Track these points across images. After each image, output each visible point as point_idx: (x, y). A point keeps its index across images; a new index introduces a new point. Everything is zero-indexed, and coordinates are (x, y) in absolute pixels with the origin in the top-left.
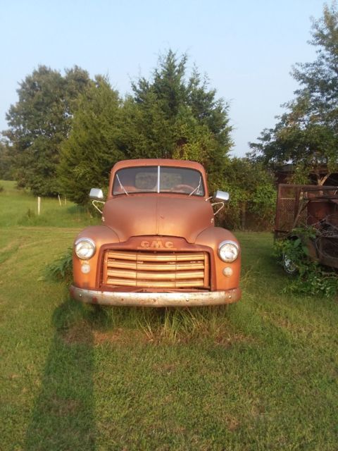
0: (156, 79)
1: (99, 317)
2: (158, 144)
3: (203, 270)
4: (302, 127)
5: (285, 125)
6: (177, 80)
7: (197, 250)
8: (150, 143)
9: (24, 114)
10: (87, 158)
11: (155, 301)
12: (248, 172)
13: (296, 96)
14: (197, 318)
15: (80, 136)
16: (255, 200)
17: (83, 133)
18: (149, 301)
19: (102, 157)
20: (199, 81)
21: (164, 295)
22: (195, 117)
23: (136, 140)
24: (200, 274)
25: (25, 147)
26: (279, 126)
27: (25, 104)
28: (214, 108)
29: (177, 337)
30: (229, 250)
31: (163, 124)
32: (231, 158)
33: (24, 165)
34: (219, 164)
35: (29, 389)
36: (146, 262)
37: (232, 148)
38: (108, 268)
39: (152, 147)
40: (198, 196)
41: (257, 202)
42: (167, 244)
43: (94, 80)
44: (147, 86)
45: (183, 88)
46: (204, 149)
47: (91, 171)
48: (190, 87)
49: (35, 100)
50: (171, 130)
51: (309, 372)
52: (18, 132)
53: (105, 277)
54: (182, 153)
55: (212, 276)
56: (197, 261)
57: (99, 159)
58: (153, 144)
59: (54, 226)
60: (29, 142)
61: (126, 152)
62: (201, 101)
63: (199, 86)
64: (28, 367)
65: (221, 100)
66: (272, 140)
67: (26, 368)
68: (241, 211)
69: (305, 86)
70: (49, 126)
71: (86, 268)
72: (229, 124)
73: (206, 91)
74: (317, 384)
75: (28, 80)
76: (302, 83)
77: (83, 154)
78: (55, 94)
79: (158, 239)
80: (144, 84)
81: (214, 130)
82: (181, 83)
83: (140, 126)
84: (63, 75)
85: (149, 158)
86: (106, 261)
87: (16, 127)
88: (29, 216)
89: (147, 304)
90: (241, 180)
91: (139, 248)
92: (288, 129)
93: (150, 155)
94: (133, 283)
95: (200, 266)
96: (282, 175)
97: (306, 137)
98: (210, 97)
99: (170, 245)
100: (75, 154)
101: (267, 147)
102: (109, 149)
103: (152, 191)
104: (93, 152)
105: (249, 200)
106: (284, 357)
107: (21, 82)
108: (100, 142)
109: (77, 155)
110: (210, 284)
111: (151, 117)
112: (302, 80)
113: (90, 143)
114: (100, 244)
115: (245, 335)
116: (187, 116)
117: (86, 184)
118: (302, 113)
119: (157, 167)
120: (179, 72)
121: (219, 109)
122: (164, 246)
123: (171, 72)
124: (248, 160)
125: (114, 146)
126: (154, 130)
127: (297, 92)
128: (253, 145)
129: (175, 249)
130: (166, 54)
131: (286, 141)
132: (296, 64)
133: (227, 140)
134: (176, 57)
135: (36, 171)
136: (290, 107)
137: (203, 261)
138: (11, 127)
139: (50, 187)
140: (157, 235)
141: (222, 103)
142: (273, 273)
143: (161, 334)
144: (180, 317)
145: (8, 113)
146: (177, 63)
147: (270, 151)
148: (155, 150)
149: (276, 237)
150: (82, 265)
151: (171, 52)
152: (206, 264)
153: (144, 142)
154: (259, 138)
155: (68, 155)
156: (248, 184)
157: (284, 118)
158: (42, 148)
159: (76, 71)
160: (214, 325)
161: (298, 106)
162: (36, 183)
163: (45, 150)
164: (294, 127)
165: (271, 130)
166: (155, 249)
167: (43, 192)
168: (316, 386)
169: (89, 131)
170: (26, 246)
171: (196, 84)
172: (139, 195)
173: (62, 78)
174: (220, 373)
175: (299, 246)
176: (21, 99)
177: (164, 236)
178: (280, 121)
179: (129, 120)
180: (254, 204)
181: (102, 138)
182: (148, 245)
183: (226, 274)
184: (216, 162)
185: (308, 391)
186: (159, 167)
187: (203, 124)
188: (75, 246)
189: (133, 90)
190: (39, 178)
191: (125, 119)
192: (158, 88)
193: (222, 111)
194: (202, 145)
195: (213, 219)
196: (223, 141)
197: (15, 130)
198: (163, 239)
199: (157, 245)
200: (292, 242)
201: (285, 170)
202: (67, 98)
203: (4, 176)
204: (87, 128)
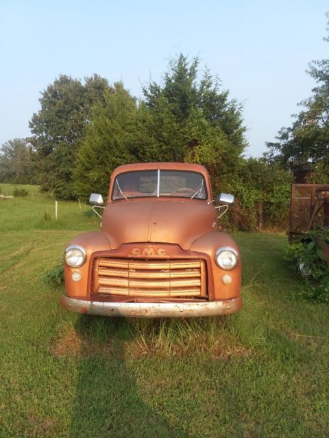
0: (167, 83)
1: (91, 327)
2: (169, 147)
3: (199, 278)
4: (321, 124)
5: (302, 123)
6: (189, 84)
7: (192, 257)
8: (161, 146)
9: (47, 122)
10: (102, 163)
11: (146, 311)
12: (264, 172)
13: (314, 93)
14: (195, 329)
15: (95, 141)
16: (272, 201)
17: (97, 138)
18: (140, 312)
19: (115, 161)
20: (211, 83)
21: (156, 306)
22: (206, 119)
23: (148, 144)
24: (197, 282)
25: (47, 153)
26: (296, 124)
27: (47, 112)
28: (227, 109)
29: (172, 349)
30: (227, 257)
31: (173, 127)
32: (246, 158)
33: (47, 171)
34: (232, 165)
35: (8, 406)
36: (138, 270)
37: (247, 148)
38: (100, 276)
39: (163, 151)
40: (199, 199)
41: (274, 202)
42: (160, 251)
43: (114, 87)
44: (159, 91)
45: (194, 91)
46: (217, 150)
47: (106, 175)
48: (202, 89)
49: (57, 108)
50: (182, 133)
51: (313, 392)
52: (42, 139)
53: (96, 286)
54: (193, 155)
55: (210, 284)
56: (193, 269)
57: (113, 164)
58: (164, 148)
59: (69, 229)
60: (51, 148)
61: (138, 156)
62: (213, 103)
63: (211, 89)
64: (11, 380)
65: (234, 101)
66: (290, 139)
67: (9, 381)
68: (258, 212)
69: (323, 83)
70: (71, 133)
71: (76, 277)
72: (242, 125)
73: (218, 93)
74: (322, 407)
75: (50, 89)
76: (320, 80)
77: (98, 159)
78: (75, 101)
79: (150, 246)
80: (155, 89)
81: (228, 132)
82: (193, 86)
83: (151, 129)
84: (83, 83)
85: (159, 161)
86: (97, 270)
87: (38, 135)
88: (46, 220)
89: (139, 314)
90: (257, 180)
91: (129, 256)
92: (306, 127)
93: (160, 159)
94: (125, 292)
95: (196, 274)
96: (301, 174)
97: (325, 134)
98: (222, 98)
99: (162, 252)
100: (90, 159)
101: (285, 146)
102: (122, 153)
103: (152, 195)
104: (107, 157)
105: (266, 200)
106: (287, 373)
107: (43, 92)
108: (114, 146)
109: (92, 160)
110: (207, 293)
111: (161, 120)
112: (319, 78)
113: (105, 149)
114: (90, 252)
115: (247, 349)
116: (198, 118)
117: (101, 187)
118: (320, 111)
119: (157, 170)
120: (190, 75)
121: (232, 110)
122: (157, 254)
123: (182, 75)
124: (265, 160)
125: (126, 151)
126: (164, 134)
127: (315, 90)
128: (270, 145)
129: (168, 257)
130: (177, 59)
131: (304, 139)
132: (313, 61)
133: (241, 140)
134: (187, 61)
135: (58, 176)
136: (307, 105)
137: (199, 268)
138: (34, 135)
139: (71, 191)
140: (149, 242)
141: (235, 104)
142: (287, 277)
143: (156, 346)
144: (176, 328)
145: (31, 121)
146: (188, 67)
147: (288, 150)
148: (166, 153)
149: (291, 239)
150: (73, 273)
151: (182, 56)
152: (203, 272)
153: (155, 146)
154: (277, 138)
155: (84, 160)
156: (265, 185)
157: (302, 116)
158: (64, 154)
159: (95, 79)
160: (212, 337)
161: (316, 103)
162: (58, 187)
163: (66, 155)
164: (312, 126)
165: (289, 129)
166: (147, 256)
167: (65, 195)
168: (320, 409)
169: (103, 136)
170: (37, 249)
171: (208, 86)
172: (138, 200)
173: (82, 87)
174: (214, 392)
175: (313, 249)
176: (44, 108)
177: (156, 243)
178: (297, 119)
179: (140, 124)
180: (271, 204)
181: (116, 142)
182: (139, 253)
183: (225, 281)
184: (229, 163)
185: (311, 414)
186: (159, 171)
187: (216, 125)
188: (65, 253)
189: (145, 95)
190: (61, 182)
191: (137, 124)
192: (169, 92)
193: (235, 112)
194: (214, 147)
195: (214, 223)
196: (236, 142)
197: (38, 137)
198: (155, 246)
199: (149, 252)
200: (306, 244)
201: (305, 168)
202: (87, 105)
203: (32, 180)
204: (101, 133)
